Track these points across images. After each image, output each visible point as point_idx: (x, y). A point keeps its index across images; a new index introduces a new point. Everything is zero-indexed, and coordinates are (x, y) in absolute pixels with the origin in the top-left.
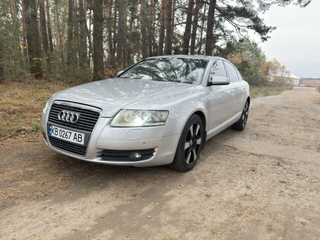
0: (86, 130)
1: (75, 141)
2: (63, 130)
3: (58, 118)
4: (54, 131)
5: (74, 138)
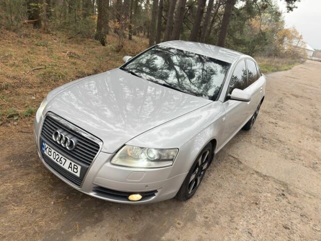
0: (83, 162)
1: (70, 170)
2: (57, 153)
3: (52, 136)
4: (48, 149)
5: (69, 167)
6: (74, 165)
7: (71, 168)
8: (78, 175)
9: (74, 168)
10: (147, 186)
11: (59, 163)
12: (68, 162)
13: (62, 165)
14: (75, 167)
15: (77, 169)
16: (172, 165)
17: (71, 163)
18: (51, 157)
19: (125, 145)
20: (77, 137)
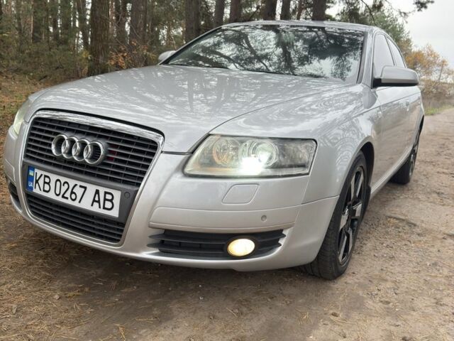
0: (125, 182)
1: (96, 209)
2: (63, 179)
3: (51, 151)
4: (41, 182)
5: (94, 201)
6: (106, 193)
7: (99, 202)
8: (115, 213)
9: (105, 200)
10: (264, 217)
11: (69, 202)
12: (91, 189)
13: (76, 204)
14: (109, 197)
15: (111, 201)
16: (308, 174)
17: (97, 192)
18: (51, 195)
19: (209, 135)
20: (106, 138)
